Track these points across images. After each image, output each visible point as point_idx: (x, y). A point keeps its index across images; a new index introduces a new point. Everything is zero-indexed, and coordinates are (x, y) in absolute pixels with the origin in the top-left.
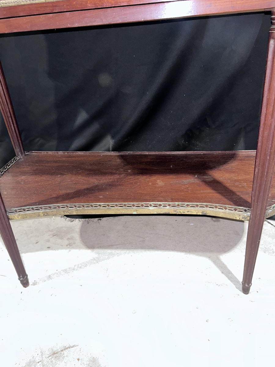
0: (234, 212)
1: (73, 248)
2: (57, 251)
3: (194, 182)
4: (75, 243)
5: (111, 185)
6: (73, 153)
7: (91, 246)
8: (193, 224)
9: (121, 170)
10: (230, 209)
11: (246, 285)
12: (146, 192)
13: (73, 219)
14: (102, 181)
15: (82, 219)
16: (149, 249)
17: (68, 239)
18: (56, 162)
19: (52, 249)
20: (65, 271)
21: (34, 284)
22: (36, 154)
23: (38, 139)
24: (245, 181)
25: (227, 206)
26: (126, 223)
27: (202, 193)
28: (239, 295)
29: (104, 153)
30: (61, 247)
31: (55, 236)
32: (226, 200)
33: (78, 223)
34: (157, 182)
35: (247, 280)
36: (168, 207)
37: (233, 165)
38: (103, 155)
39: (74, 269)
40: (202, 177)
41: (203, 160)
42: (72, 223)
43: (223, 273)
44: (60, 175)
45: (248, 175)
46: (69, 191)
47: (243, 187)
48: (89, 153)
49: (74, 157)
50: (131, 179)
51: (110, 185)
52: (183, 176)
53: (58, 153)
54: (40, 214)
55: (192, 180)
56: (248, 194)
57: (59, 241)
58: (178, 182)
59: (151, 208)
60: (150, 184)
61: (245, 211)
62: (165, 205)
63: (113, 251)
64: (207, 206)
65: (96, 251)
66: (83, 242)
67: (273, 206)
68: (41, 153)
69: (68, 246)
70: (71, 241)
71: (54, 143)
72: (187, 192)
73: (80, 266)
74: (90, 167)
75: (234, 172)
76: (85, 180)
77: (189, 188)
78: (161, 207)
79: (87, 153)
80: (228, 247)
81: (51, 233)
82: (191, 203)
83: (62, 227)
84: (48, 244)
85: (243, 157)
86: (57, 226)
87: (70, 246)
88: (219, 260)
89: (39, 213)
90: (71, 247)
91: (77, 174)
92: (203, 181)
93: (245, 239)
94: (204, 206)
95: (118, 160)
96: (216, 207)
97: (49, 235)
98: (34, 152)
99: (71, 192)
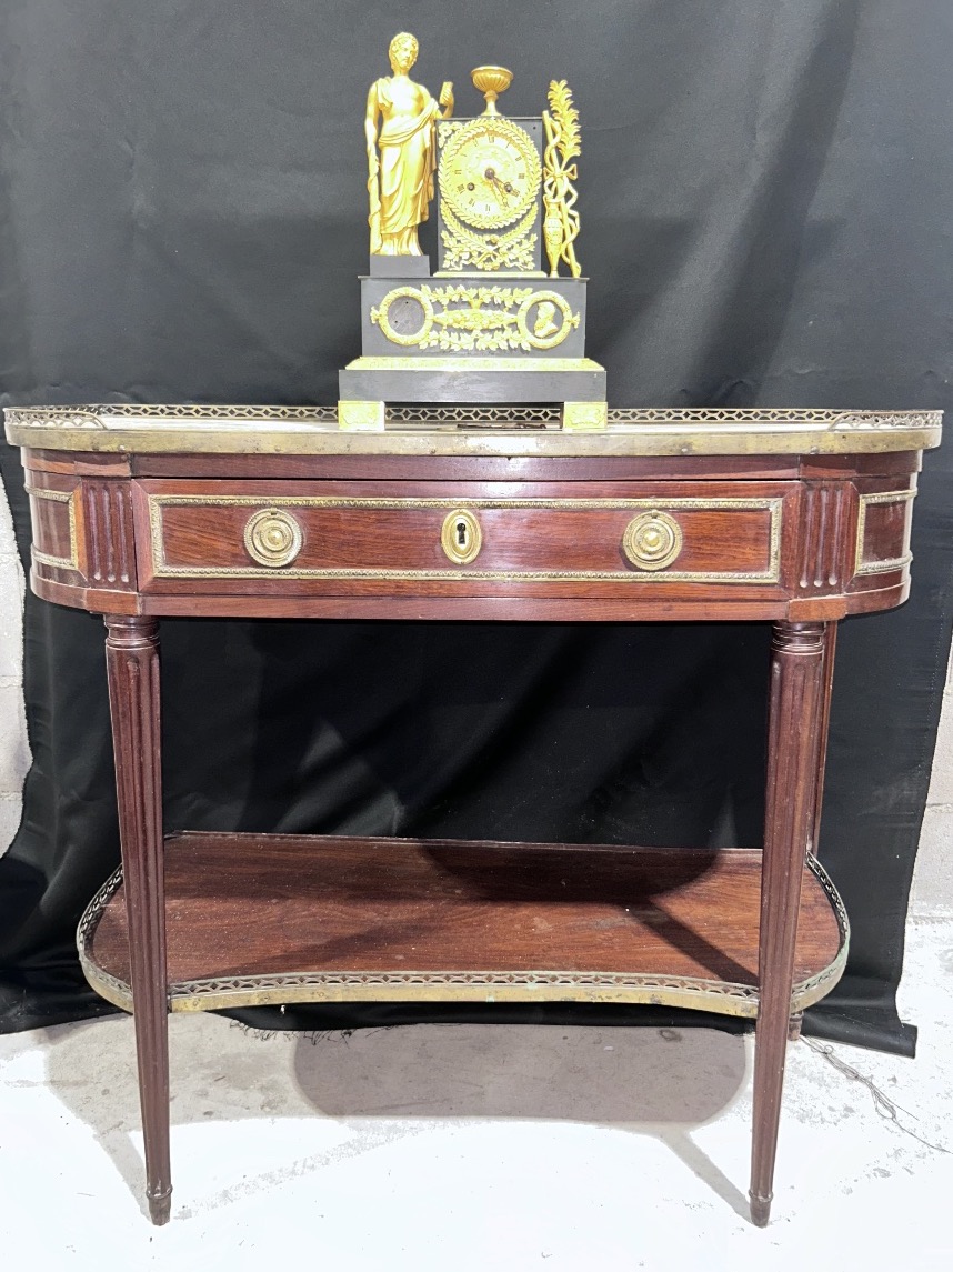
0: (723, 995)
1: (281, 1114)
2: (234, 1121)
3: (622, 924)
4: (284, 1101)
5: (417, 930)
6: (297, 838)
7: (333, 1107)
8: (611, 1048)
9: (437, 888)
10: (714, 988)
11: (760, 1198)
12: (510, 948)
13: (268, 1032)
14: (391, 918)
15: (295, 1032)
16: (499, 1115)
17: (262, 1089)
18: (255, 862)
19: (220, 1118)
20: (269, 1177)
21: (185, 1215)
22: (193, 837)
23: (189, 797)
24: (743, 924)
25: (708, 981)
26: (424, 1045)
27: (646, 953)
28: (743, 1229)
29: (383, 841)
30: (247, 1110)
31: (222, 1081)
32: (701, 968)
33: (283, 1044)
34: (535, 923)
35: (761, 1182)
36: (573, 983)
37: (713, 884)
38: (379, 847)
39: (293, 1172)
40: (643, 913)
41: (638, 868)
42: (266, 1042)
43: (699, 1174)
44: (275, 897)
45: (749, 911)
46: (311, 942)
47: (739, 940)
48: (341, 839)
49: (300, 849)
50: (467, 914)
51: (415, 928)
52: (595, 908)
53: (254, 837)
54: (253, 997)
55: (620, 918)
56: (752, 956)
57: (236, 1094)
58: (585, 923)
59: (531, 986)
60: (518, 926)
61: (748, 993)
62: (565, 979)
63: (399, 1122)
64: (662, 982)
65: (350, 1121)
66: (309, 1096)
67: (806, 982)
68: (207, 835)
69: (267, 1109)
70: (271, 1095)
71: (235, 809)
72: (612, 948)
73: (309, 1163)
74: (351, 880)
75: (715, 903)
76: (347, 914)
77: (614, 940)
78: (557, 983)
79: (334, 839)
80: (707, 1107)
81: (207, 1072)
82: (626, 975)
83: (239, 1055)
84: (206, 1104)
85: (733, 865)
86: (223, 1052)
87: (271, 1107)
88: (688, 1141)
89: (250, 995)
90: (274, 1111)
91: (323, 897)
92: (645, 923)
93: (749, 1086)
94: (656, 982)
95: (422, 861)
96: (683, 984)
97: (203, 1079)
98: (186, 834)
99: (317, 943)
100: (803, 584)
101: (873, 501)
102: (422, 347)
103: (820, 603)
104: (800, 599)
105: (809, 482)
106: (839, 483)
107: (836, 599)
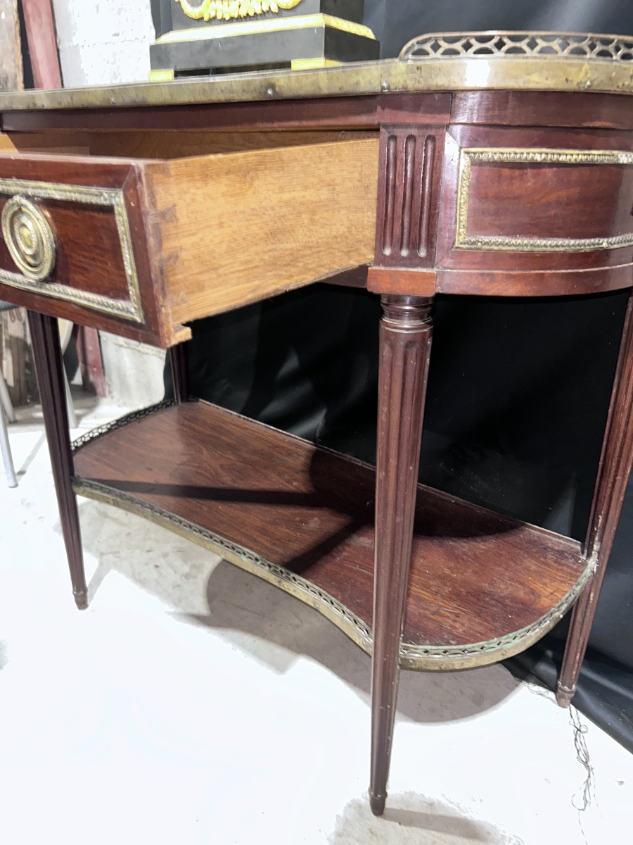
9: (286, 477)
27: (352, 571)
34: (311, 521)
36: (268, 568)
62: (263, 562)
64: (320, 594)
77: (344, 553)
78: (258, 563)
96: (332, 603)
101: (484, 157)
102: (206, 18)
103: (402, 274)
104: (382, 268)
105: (391, 130)
106: (432, 132)
107: (425, 273)
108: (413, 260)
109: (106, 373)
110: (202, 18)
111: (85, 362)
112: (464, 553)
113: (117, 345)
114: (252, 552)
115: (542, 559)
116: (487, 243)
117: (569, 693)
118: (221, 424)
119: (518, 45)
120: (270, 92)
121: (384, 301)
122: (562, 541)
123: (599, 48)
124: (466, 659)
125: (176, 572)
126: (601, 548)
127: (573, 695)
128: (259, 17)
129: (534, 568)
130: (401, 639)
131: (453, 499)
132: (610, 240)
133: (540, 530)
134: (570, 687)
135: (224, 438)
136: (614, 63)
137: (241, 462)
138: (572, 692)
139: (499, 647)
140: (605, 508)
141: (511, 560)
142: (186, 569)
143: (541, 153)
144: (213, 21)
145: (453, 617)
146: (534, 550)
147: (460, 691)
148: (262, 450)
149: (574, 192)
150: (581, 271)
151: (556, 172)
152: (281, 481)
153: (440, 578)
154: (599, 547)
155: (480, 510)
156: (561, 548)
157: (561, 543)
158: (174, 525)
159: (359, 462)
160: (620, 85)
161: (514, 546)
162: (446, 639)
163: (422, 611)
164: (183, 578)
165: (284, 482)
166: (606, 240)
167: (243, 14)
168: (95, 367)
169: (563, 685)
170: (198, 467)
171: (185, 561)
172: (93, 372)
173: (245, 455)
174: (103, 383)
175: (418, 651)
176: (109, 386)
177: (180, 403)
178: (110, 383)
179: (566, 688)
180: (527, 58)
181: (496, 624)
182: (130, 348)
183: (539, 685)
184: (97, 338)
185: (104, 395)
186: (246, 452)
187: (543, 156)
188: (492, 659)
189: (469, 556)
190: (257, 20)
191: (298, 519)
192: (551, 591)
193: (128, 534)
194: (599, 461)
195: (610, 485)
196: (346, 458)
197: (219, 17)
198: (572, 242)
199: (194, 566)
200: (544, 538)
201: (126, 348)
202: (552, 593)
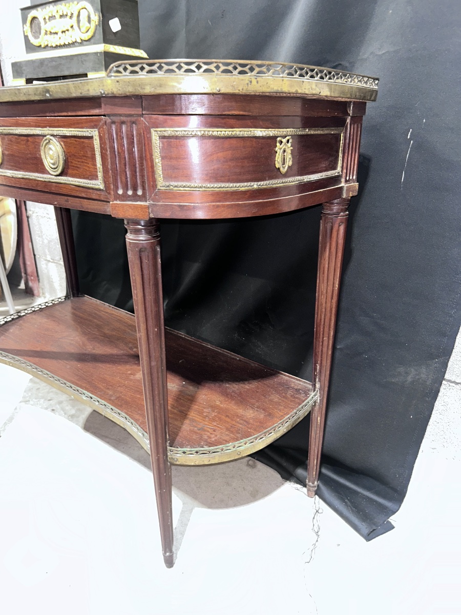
100: (120, 192)
101: (166, 134)
102: (43, 46)
103: (129, 206)
104: (118, 202)
105: (112, 118)
106: (133, 119)
107: (141, 205)
108: (135, 197)
109: (41, 281)
110: (41, 46)
111: (26, 273)
112: (233, 391)
113: (46, 260)
114: (88, 393)
115: (284, 394)
116: (176, 186)
117: (313, 487)
118: (96, 312)
119: (170, 67)
120: (48, 95)
121: (125, 222)
122: (301, 383)
123: (223, 68)
124: (212, 457)
125: (65, 414)
126: (320, 385)
127: (316, 488)
128: (71, 45)
129: (276, 400)
130: (168, 444)
131: (238, 357)
132: (259, 183)
133: (288, 376)
134: (313, 483)
135: (95, 321)
136: (234, 77)
137: (102, 336)
138: (315, 487)
139: (234, 449)
140: (319, 359)
141: (263, 395)
142: (73, 412)
143: (201, 131)
144: (46, 47)
145: (211, 431)
146: (280, 389)
147: (243, 488)
148: (119, 328)
149: (229, 154)
150: (240, 203)
151: (213, 142)
152: (126, 348)
153: (212, 407)
154: (319, 385)
155: (254, 364)
156: (299, 387)
157: (300, 384)
158: (44, 377)
159: (183, 335)
160: (240, 89)
161: (268, 386)
162: (201, 445)
163: (192, 428)
164: (70, 417)
165: (128, 349)
166: (256, 183)
167: (62, 44)
168: (32, 276)
169: (309, 482)
170: (72, 340)
171: (73, 406)
172: (31, 280)
173: (107, 332)
174: (38, 288)
175: (179, 452)
176: (42, 289)
177: (72, 298)
178: (43, 287)
179: (311, 484)
180: (177, 75)
181: (238, 435)
182: (54, 263)
183: (297, 483)
184: (33, 256)
185: (39, 296)
186: (108, 330)
187: (202, 132)
188: (230, 457)
189: (236, 393)
190: (71, 47)
191: (129, 372)
192: (282, 414)
193: (38, 389)
194: (314, 328)
195: (321, 344)
196: (175, 332)
197: (49, 45)
198: (231, 185)
199: (79, 410)
200: (290, 381)
201: (52, 262)
202: (282, 416)
